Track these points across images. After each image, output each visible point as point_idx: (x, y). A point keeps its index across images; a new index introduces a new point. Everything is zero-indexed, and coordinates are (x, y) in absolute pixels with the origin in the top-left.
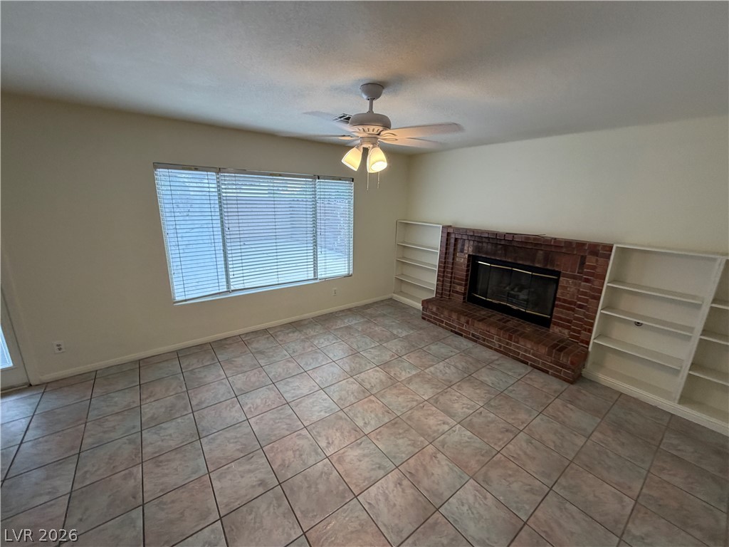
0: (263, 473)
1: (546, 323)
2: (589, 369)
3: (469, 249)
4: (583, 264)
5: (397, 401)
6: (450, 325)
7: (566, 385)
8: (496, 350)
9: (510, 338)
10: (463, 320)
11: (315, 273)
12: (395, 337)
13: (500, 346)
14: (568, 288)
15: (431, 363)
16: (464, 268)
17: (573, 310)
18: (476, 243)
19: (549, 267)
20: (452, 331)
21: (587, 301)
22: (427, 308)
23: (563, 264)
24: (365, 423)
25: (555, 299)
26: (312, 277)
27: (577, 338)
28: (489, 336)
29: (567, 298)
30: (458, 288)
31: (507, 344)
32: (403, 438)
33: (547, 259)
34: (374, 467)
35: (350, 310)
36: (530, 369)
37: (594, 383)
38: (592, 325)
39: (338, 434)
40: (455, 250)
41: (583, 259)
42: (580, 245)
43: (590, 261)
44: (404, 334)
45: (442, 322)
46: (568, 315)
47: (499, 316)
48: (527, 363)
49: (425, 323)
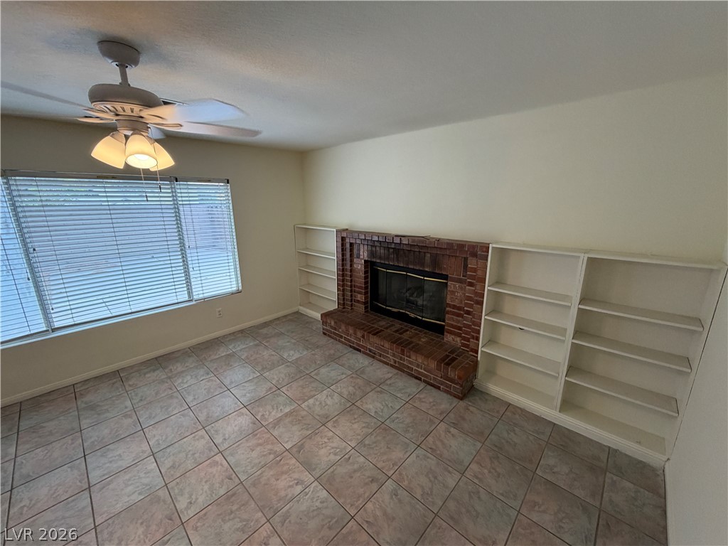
1: (440, 330)
2: (482, 380)
3: (364, 254)
4: (466, 266)
6: (348, 340)
7: (456, 400)
8: (392, 366)
9: (403, 353)
10: (359, 334)
11: (190, 293)
13: (395, 362)
14: (455, 293)
16: (362, 274)
17: (458, 315)
18: (369, 248)
19: (437, 271)
20: (351, 347)
21: (471, 306)
22: (326, 323)
23: (451, 267)
24: (190, 503)
25: (445, 304)
26: (187, 299)
27: (467, 346)
28: (385, 351)
29: (456, 303)
30: (359, 297)
31: (401, 359)
32: (233, 519)
33: (435, 262)
36: (423, 385)
37: (484, 395)
38: (479, 332)
40: (351, 255)
41: (466, 259)
43: (472, 263)
45: (341, 337)
46: (458, 322)
47: (398, 325)
48: (420, 379)
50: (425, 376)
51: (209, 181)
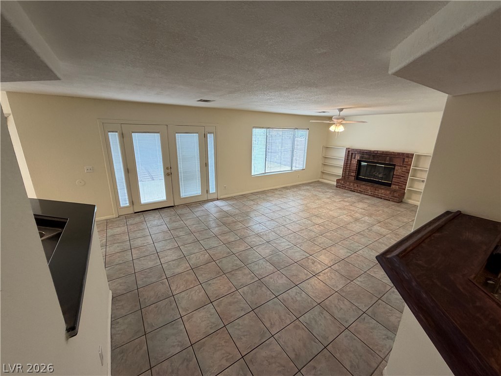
1: (390, 185)
2: (405, 199)
3: (358, 157)
4: (404, 161)
5: (338, 205)
6: (349, 188)
7: (396, 203)
8: (369, 195)
9: (375, 190)
10: (356, 185)
11: (292, 168)
12: (328, 192)
13: (371, 194)
14: (398, 170)
15: (345, 198)
16: (355, 165)
17: (398, 178)
18: (361, 155)
19: (391, 163)
20: (350, 190)
21: (405, 174)
22: (339, 182)
23: (397, 162)
25: (393, 175)
26: (290, 170)
27: (401, 188)
28: (367, 190)
29: (398, 174)
30: (352, 174)
31: (374, 192)
32: (344, 210)
33: (391, 160)
34: (338, 214)
35: (304, 184)
37: (407, 203)
38: (406, 182)
40: (351, 158)
41: (404, 159)
42: (403, 154)
43: (406, 160)
44: (331, 191)
45: (346, 187)
47: (370, 184)
48: (382, 198)
49: (338, 188)
50: (384, 197)
51: (304, 129)
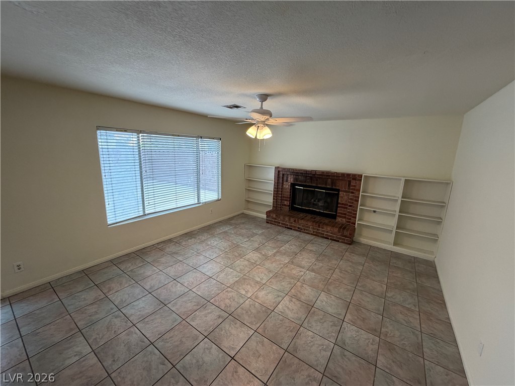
0: (218, 312)
1: (334, 217)
2: (356, 237)
3: (291, 179)
4: (350, 185)
5: (273, 266)
6: (284, 224)
7: (348, 246)
8: (312, 234)
9: (319, 226)
10: (292, 220)
11: (198, 199)
12: (257, 234)
13: (314, 232)
14: (343, 197)
15: (281, 245)
16: (289, 191)
17: (347, 208)
18: (295, 176)
19: (334, 187)
20: (286, 227)
21: (352, 203)
22: (270, 216)
23: (341, 186)
24: (261, 279)
25: (338, 203)
26: (197, 202)
27: (350, 222)
28: (308, 227)
29: (344, 202)
30: (286, 203)
31: (318, 230)
32: (284, 282)
33: (333, 183)
34: (276, 296)
35: (220, 222)
36: (330, 241)
37: (359, 244)
38: (356, 214)
39: (249, 287)
40: (283, 180)
41: (350, 182)
42: (349, 175)
43: (353, 183)
44: (260, 232)
45: (280, 223)
46: (344, 211)
47: (309, 216)
48: (328, 239)
49: (269, 225)
50: (331, 236)
51: (213, 139)
